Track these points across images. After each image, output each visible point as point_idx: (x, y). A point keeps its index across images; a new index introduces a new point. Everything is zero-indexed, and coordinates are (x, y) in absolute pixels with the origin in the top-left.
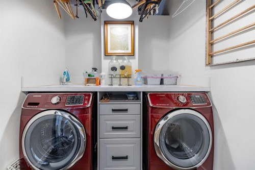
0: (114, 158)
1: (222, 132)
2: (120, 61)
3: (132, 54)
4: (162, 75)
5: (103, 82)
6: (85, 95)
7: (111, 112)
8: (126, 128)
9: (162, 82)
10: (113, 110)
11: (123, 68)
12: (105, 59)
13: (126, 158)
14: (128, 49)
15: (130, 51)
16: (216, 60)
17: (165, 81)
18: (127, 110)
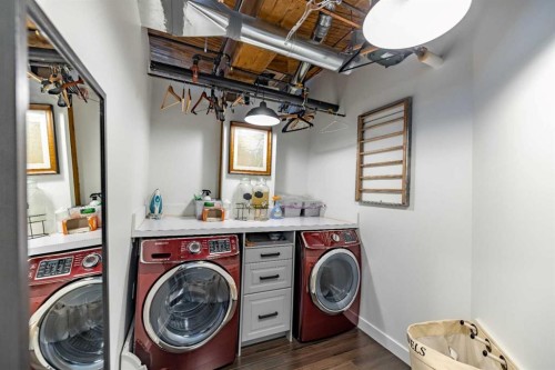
0: (260, 317)
1: (369, 269)
2: (253, 183)
3: (267, 174)
4: (304, 204)
5: (227, 214)
6: (231, 238)
7: (259, 259)
8: (277, 276)
9: (302, 213)
10: (262, 256)
11: (259, 195)
12: (227, 177)
13: (276, 314)
14: (261, 166)
15: (264, 169)
16: (366, 197)
17: (306, 212)
18: (278, 254)
